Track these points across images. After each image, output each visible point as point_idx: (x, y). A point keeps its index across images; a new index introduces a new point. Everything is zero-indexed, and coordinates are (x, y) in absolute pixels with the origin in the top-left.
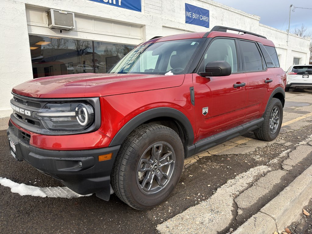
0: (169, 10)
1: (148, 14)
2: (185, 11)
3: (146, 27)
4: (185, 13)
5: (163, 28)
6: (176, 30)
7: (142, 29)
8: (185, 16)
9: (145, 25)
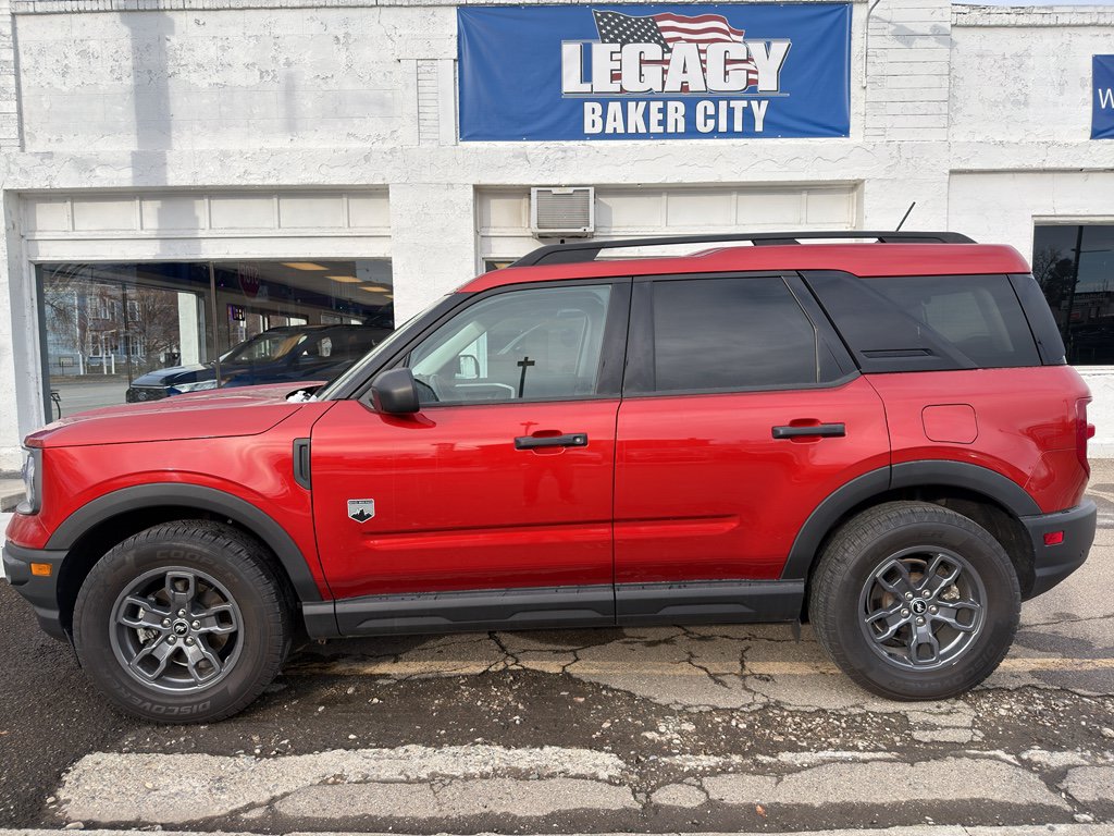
0: (996, 104)
1: (878, 140)
2: (1089, 89)
3: (867, 187)
4: (1090, 98)
5: (955, 177)
6: (1031, 175)
7: (855, 193)
8: (1089, 108)
9: (863, 181)
